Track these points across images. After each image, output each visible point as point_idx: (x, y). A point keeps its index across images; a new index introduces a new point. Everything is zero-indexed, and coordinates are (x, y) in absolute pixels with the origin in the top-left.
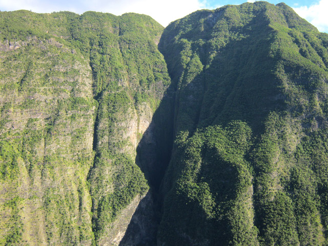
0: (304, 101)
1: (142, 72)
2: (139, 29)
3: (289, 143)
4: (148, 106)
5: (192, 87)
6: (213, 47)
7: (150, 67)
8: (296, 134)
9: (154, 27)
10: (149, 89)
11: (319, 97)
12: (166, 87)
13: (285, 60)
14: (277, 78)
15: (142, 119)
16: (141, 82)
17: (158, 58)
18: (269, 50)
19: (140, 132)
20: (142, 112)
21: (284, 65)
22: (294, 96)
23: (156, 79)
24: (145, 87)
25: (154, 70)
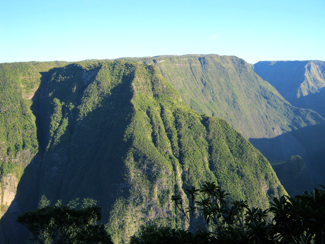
0: (145, 191)
1: (11, 139)
2: (12, 85)
3: (127, 233)
4: (14, 177)
5: (57, 157)
6: (81, 115)
7: (19, 132)
8: (135, 222)
9: (31, 77)
10: (16, 158)
11: (159, 188)
12: (33, 154)
13: (135, 148)
14: (125, 167)
15: (6, 191)
16: (8, 150)
17: (29, 121)
18: (124, 133)
19: (4, 203)
20: (7, 184)
21: (134, 154)
22: (137, 185)
23: (24, 146)
24: (13, 156)
25: (23, 135)
